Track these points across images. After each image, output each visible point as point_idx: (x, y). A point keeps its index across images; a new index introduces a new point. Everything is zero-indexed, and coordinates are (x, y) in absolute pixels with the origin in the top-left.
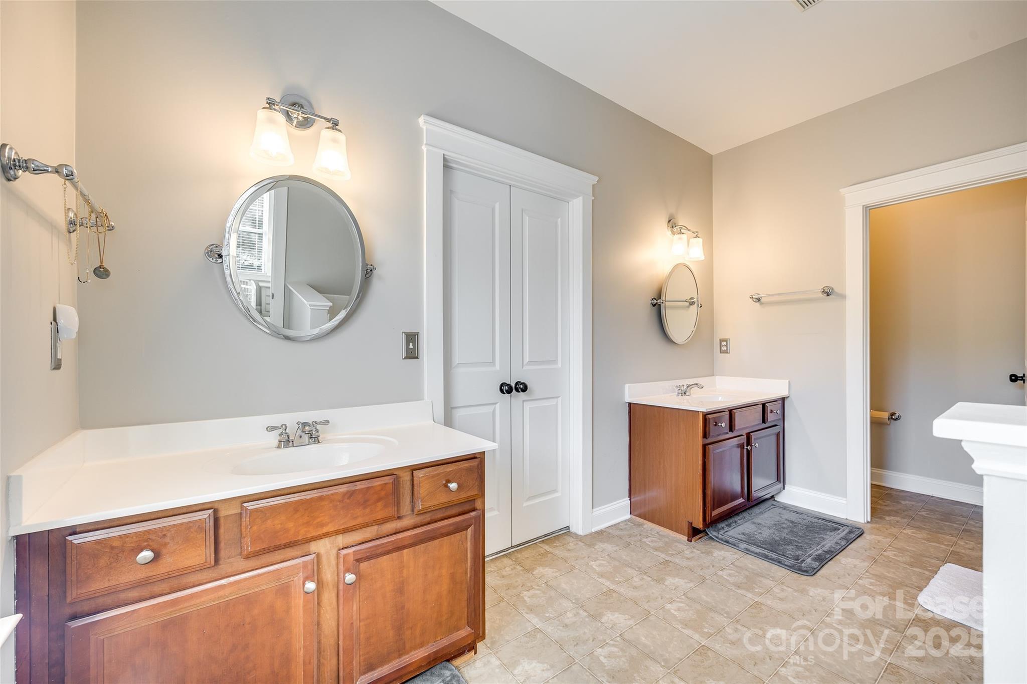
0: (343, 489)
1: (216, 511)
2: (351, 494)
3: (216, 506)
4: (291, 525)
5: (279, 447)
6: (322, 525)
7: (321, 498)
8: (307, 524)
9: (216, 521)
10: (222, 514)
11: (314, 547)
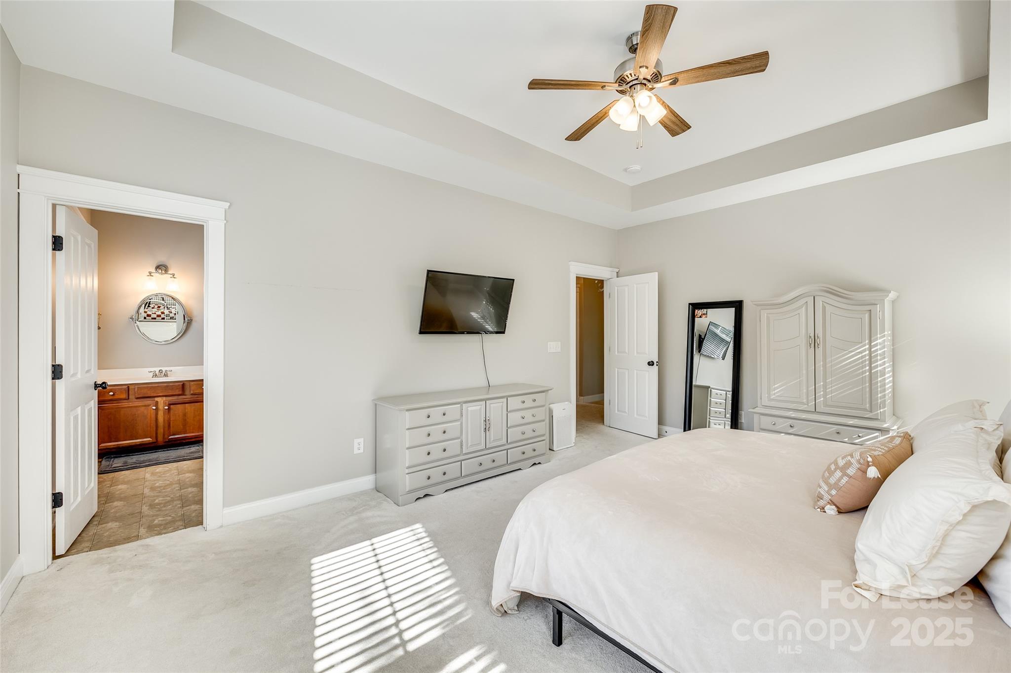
0: (166, 384)
1: (128, 387)
2: (167, 386)
3: (129, 385)
4: (148, 392)
5: (153, 377)
6: (159, 393)
7: (158, 386)
8: (153, 392)
9: (128, 389)
10: (130, 387)
11: (156, 399)
